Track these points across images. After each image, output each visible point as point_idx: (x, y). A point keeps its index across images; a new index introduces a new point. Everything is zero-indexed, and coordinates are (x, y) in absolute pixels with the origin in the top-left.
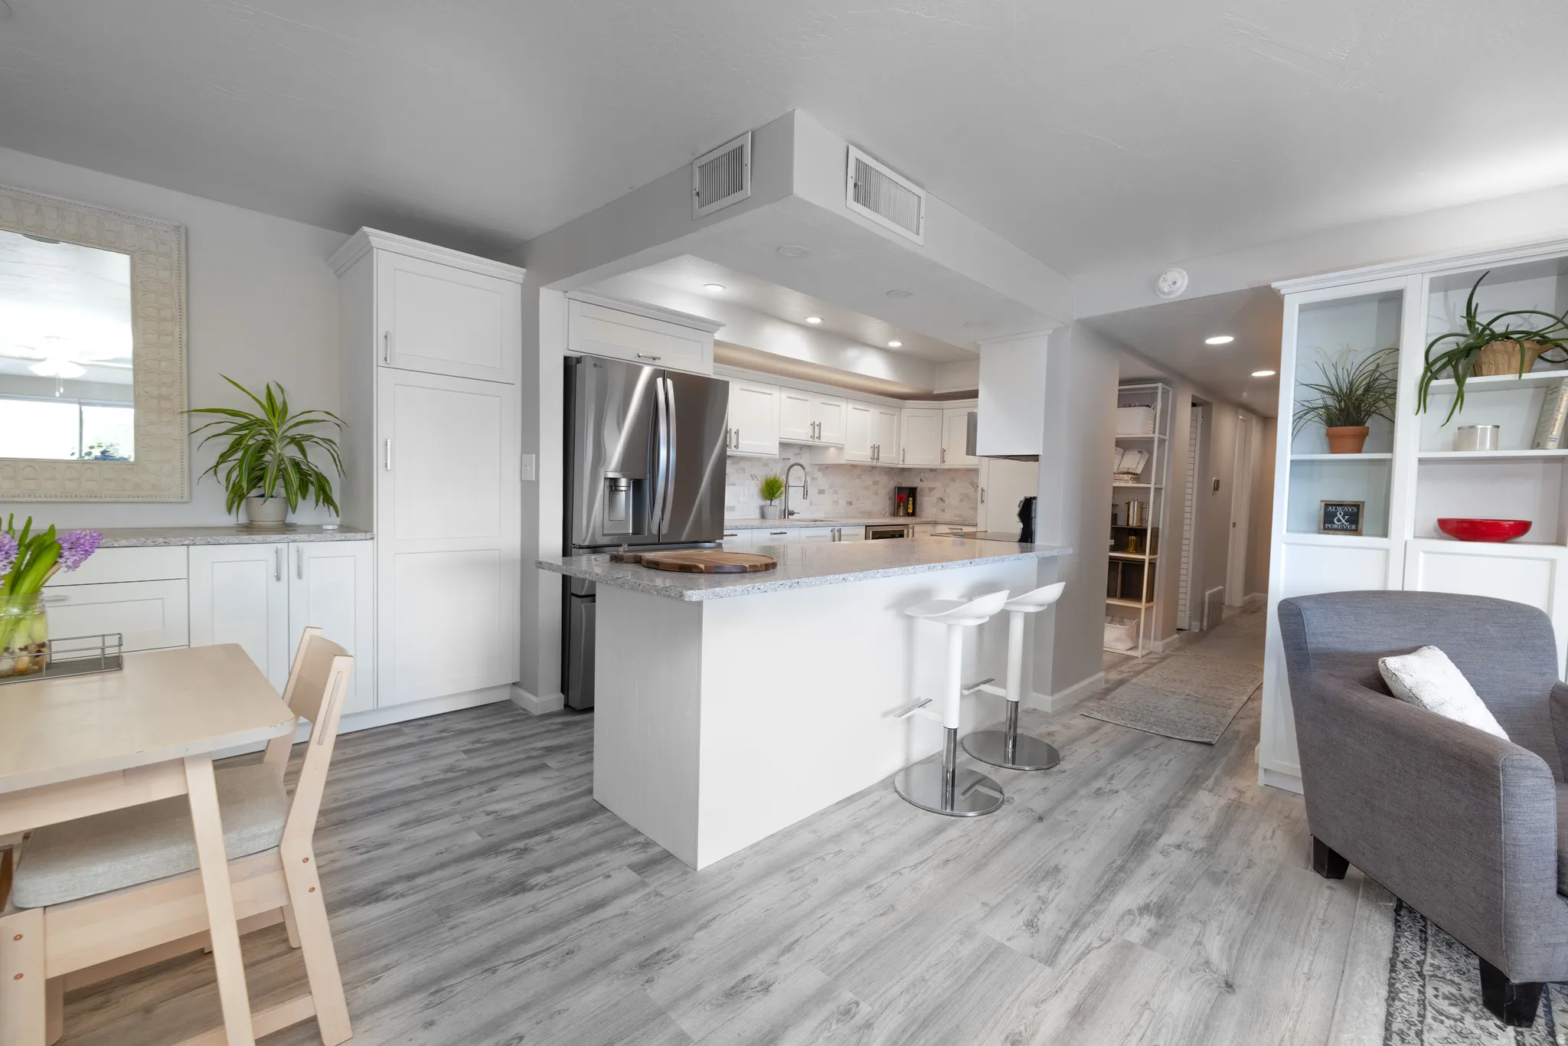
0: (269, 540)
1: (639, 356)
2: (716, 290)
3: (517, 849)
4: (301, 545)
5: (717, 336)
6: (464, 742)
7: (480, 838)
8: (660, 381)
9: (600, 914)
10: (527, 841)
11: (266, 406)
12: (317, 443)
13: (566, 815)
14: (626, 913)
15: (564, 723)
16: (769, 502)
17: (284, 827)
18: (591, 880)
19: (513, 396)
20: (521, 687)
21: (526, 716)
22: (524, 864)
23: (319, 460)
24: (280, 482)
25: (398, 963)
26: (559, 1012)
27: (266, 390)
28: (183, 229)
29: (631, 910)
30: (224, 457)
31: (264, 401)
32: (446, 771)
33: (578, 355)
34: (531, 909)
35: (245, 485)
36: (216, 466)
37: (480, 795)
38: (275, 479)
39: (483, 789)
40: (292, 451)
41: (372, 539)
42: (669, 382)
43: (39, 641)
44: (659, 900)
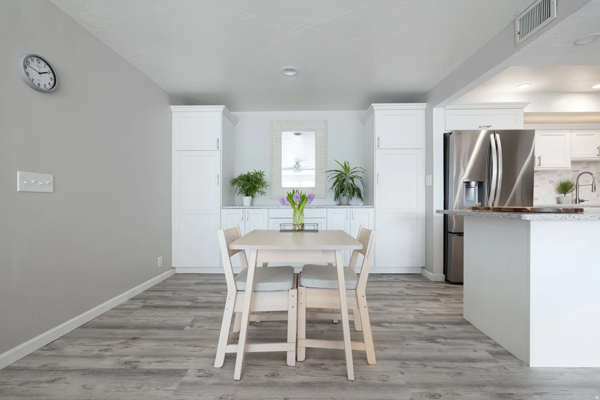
0: (346, 207)
1: (480, 127)
2: (525, 87)
3: (430, 326)
4: (354, 209)
5: (527, 110)
6: (405, 284)
7: (414, 318)
8: (492, 136)
9: (473, 365)
10: (434, 325)
11: (344, 167)
12: (357, 178)
13: (450, 321)
14: (488, 370)
15: (445, 286)
16: (564, 195)
17: (357, 284)
18: (465, 349)
19: (422, 154)
20: (426, 269)
21: (428, 281)
22: (433, 333)
23: (358, 183)
24: (348, 191)
25: (388, 348)
26: (457, 395)
27: (344, 163)
28: (326, 121)
29: (490, 369)
30: (334, 184)
31: (344, 166)
32: (399, 292)
33: (450, 132)
34: (439, 350)
35: (339, 191)
36: (332, 187)
37: (412, 303)
38: (347, 189)
39: (414, 302)
40: (351, 181)
41: (374, 208)
42: (498, 136)
43: (303, 223)
44: (506, 371)
